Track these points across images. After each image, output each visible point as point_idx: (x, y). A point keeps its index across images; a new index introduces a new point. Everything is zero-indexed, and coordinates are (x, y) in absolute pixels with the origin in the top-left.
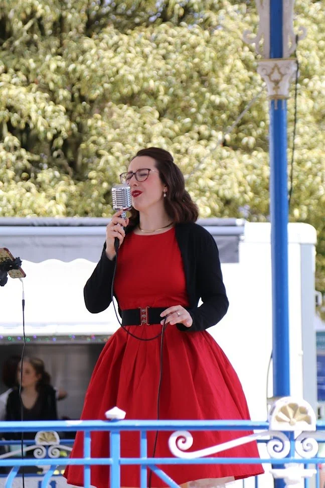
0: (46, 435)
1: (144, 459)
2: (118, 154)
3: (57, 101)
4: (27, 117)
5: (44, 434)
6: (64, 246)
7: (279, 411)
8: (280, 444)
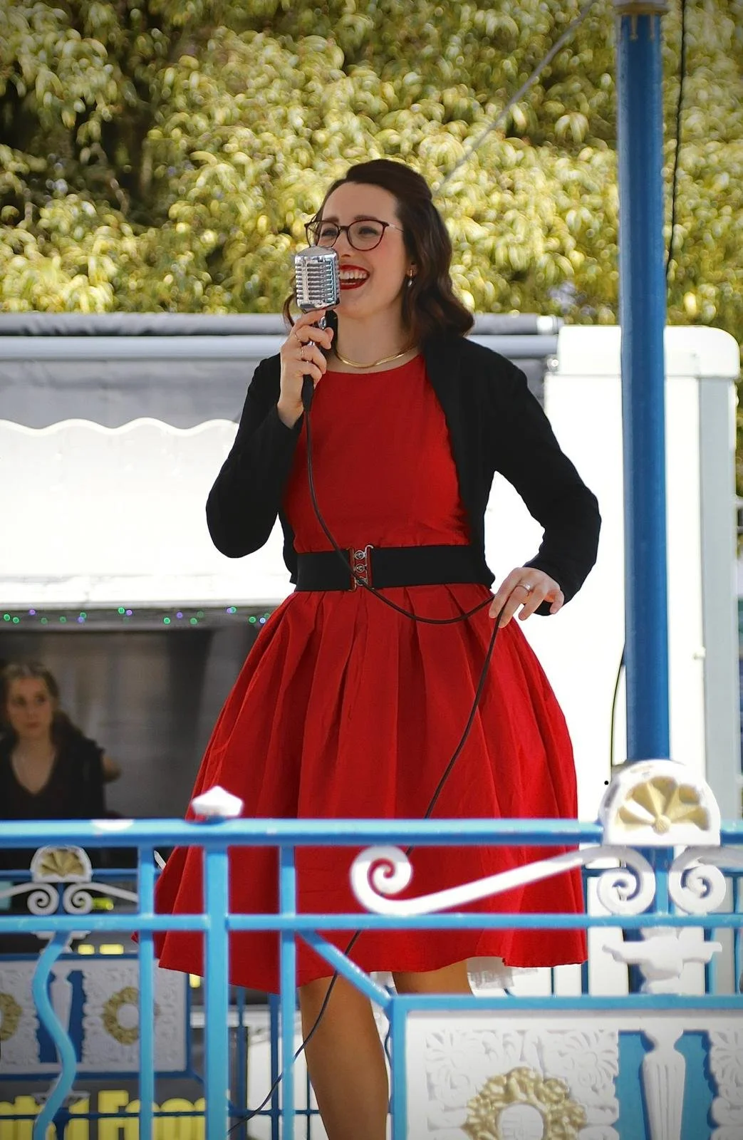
0: (58, 856)
1: (288, 916)
2: (242, 157)
3: (87, 29)
4: (10, 68)
5: (52, 855)
6: (104, 385)
7: (627, 799)
8: (630, 879)
